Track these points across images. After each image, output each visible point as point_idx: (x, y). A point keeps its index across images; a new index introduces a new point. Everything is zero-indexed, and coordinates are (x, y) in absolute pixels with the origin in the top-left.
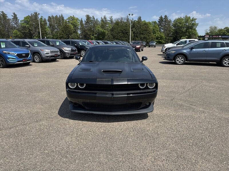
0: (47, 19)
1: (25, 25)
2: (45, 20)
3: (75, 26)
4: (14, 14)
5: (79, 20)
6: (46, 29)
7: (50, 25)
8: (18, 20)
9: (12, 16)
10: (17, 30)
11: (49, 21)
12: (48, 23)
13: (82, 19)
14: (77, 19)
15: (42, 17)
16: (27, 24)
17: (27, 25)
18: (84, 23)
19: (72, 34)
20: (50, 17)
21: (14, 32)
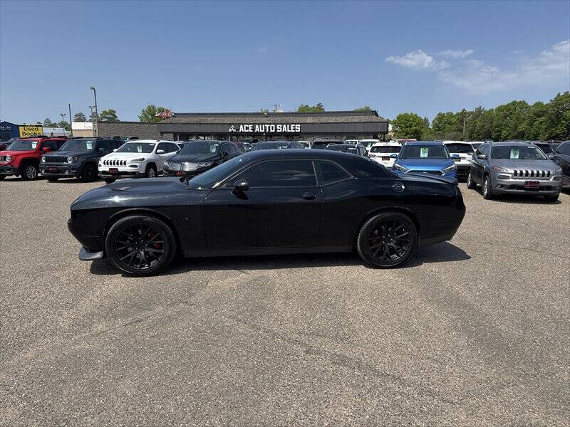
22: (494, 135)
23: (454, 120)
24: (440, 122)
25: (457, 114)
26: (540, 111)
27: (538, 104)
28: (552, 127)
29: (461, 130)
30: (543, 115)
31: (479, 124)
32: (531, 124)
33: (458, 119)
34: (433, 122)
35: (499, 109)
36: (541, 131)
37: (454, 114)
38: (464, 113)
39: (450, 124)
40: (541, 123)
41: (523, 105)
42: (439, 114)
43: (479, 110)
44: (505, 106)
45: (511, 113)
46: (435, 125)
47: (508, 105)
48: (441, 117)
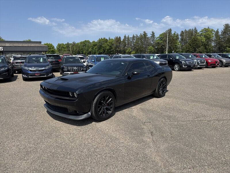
0: (179, 34)
1: (159, 41)
2: (178, 35)
3: (208, 38)
4: (153, 32)
5: (214, 31)
6: (177, 43)
7: (182, 39)
8: (155, 37)
9: (151, 34)
10: (152, 46)
11: (181, 35)
12: (180, 37)
13: (218, 29)
14: (212, 30)
15: (175, 32)
16: (161, 40)
17: (161, 42)
18: (220, 33)
19: (199, 47)
20: (183, 31)
21: (149, 48)
22: (81, 53)
23: (65, 47)
24: (60, 47)
25: (66, 44)
26: (95, 44)
27: (94, 42)
28: (99, 50)
29: (69, 51)
30: (96, 46)
31: (75, 48)
32: (93, 49)
33: (66, 46)
34: (57, 47)
35: (81, 43)
36: (96, 51)
37: (65, 44)
38: (68, 44)
39: (63, 48)
40: (96, 48)
41: (88, 42)
42: (59, 44)
43: (74, 43)
44: (83, 42)
45: (85, 45)
46: (58, 48)
47: (84, 42)
48: (59, 45)
